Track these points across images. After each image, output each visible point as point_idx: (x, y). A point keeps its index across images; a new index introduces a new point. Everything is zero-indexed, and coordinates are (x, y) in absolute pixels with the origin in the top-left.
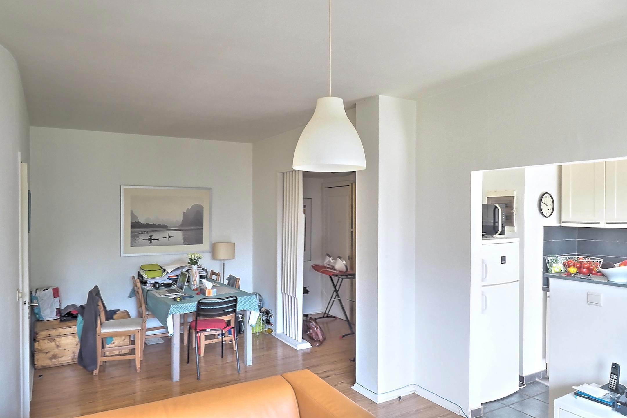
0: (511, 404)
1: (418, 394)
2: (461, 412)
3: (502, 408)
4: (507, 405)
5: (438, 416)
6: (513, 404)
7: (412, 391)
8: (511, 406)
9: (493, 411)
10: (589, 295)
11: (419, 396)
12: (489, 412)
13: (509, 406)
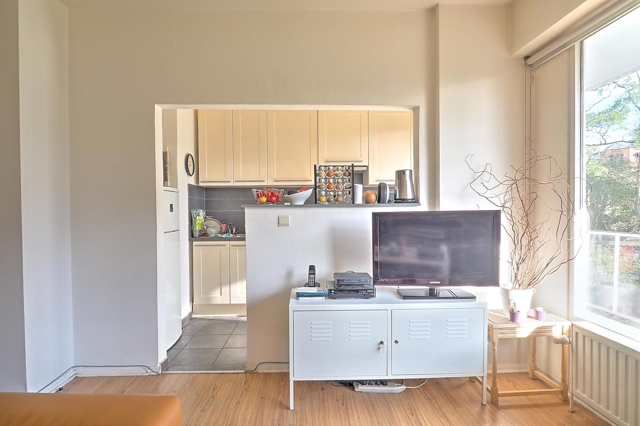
0: (185, 347)
1: (82, 376)
2: (149, 371)
3: (180, 352)
4: (182, 348)
5: (125, 387)
6: (186, 346)
7: (72, 376)
8: (186, 348)
9: (174, 358)
10: (280, 219)
11: (85, 377)
12: (172, 361)
13: (184, 348)
